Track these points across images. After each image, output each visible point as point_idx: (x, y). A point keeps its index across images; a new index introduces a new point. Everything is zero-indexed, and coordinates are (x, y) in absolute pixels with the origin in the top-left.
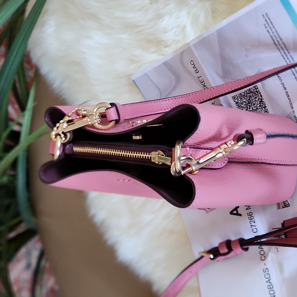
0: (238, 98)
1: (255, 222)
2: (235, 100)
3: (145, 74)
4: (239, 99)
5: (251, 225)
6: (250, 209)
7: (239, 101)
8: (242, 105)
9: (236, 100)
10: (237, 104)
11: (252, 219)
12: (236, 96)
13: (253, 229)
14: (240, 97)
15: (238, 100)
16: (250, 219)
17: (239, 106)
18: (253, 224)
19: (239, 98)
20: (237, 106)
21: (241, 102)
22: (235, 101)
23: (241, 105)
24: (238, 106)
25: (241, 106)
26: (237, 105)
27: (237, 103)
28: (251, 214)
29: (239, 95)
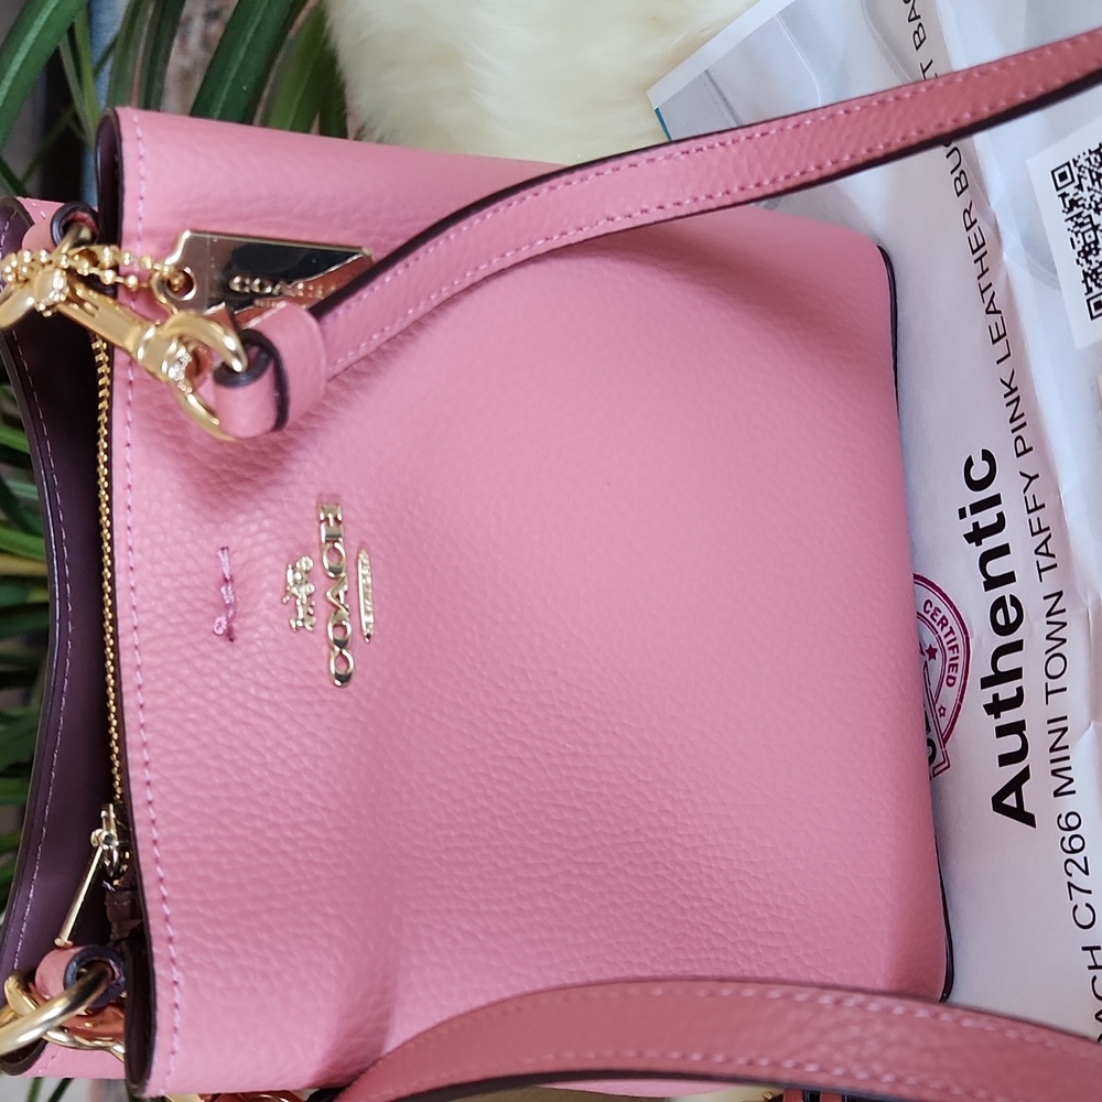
0: (1080, 177)
1: (1086, 872)
2: (1066, 190)
3: (706, 71)
4: (1087, 183)
5: (1070, 885)
6: (1074, 792)
7: (1086, 194)
8: (1095, 216)
9: (1071, 190)
10: (1071, 210)
11: (1074, 851)
12: (1075, 162)
13: (1076, 907)
14: (1090, 171)
15: (1080, 187)
16: (1069, 849)
17: (1082, 225)
18: (1079, 879)
19: (1087, 174)
20: (1071, 224)
21: (1091, 198)
22: (1064, 196)
23: (1090, 216)
24: (1077, 224)
25: (1091, 222)
26: (1071, 219)
27: (1074, 203)
28: (1073, 821)
29: (1089, 160)
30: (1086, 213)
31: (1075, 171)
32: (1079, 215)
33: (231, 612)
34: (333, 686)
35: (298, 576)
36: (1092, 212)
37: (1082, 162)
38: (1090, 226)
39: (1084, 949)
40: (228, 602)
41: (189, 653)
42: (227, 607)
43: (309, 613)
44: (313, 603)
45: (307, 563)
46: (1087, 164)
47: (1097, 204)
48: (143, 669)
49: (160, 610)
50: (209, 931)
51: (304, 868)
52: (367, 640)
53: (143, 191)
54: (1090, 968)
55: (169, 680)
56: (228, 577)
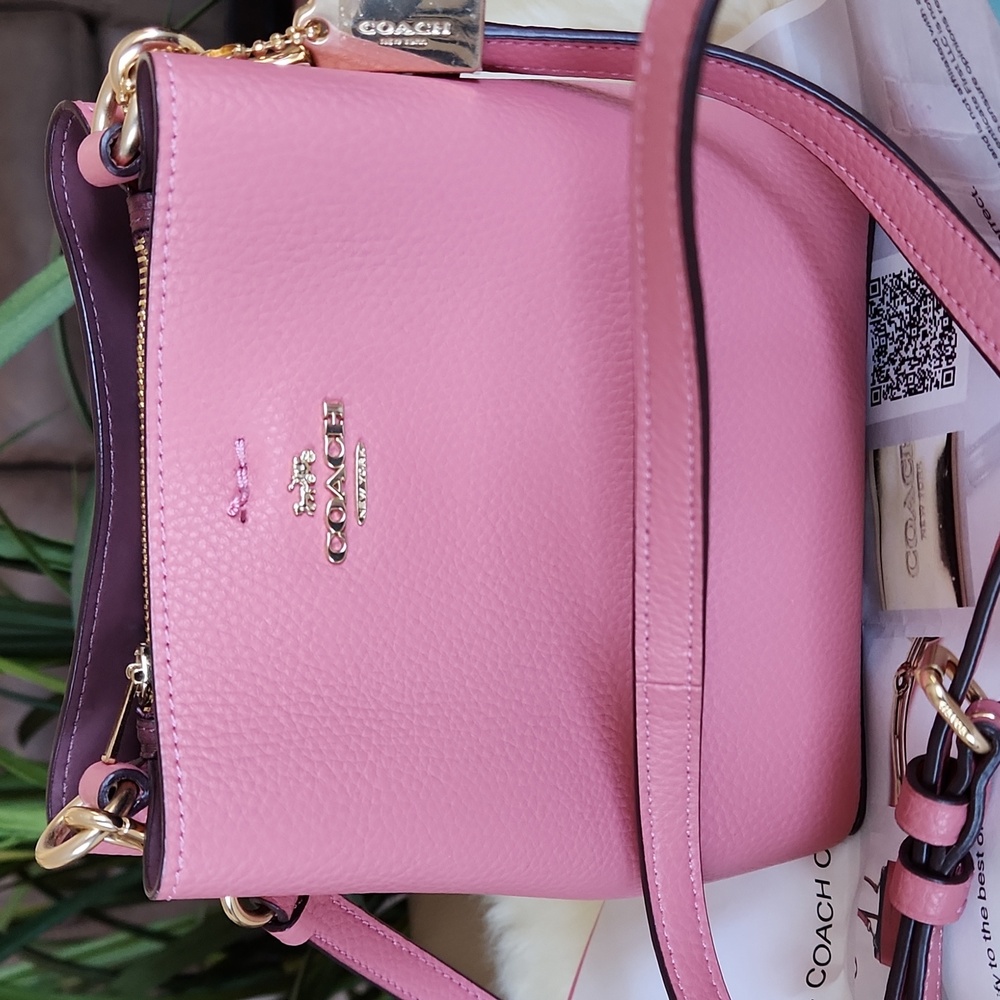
0: (884, 293)
2: (874, 300)
4: (887, 299)
7: (885, 308)
8: (887, 326)
9: (877, 300)
10: (875, 316)
12: (884, 280)
14: (891, 291)
15: (882, 300)
19: (888, 291)
21: (888, 311)
22: (873, 303)
23: (884, 325)
24: (876, 329)
25: (885, 330)
26: (874, 323)
27: (877, 312)
29: (891, 281)
30: (883, 322)
31: (882, 287)
32: (879, 322)
33: (244, 496)
34: (327, 563)
35: (302, 468)
36: (886, 322)
37: (887, 281)
38: (883, 333)
39: (817, 881)
40: (241, 486)
41: (206, 529)
42: (240, 491)
43: (310, 500)
44: (314, 491)
45: (310, 456)
46: (890, 284)
47: (890, 317)
48: (167, 545)
49: (183, 492)
50: (211, 773)
51: (294, 720)
52: (360, 523)
53: (175, 130)
54: (818, 895)
55: (189, 553)
56: (243, 465)
